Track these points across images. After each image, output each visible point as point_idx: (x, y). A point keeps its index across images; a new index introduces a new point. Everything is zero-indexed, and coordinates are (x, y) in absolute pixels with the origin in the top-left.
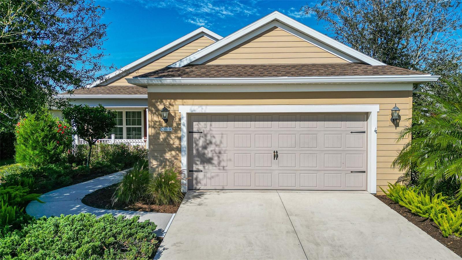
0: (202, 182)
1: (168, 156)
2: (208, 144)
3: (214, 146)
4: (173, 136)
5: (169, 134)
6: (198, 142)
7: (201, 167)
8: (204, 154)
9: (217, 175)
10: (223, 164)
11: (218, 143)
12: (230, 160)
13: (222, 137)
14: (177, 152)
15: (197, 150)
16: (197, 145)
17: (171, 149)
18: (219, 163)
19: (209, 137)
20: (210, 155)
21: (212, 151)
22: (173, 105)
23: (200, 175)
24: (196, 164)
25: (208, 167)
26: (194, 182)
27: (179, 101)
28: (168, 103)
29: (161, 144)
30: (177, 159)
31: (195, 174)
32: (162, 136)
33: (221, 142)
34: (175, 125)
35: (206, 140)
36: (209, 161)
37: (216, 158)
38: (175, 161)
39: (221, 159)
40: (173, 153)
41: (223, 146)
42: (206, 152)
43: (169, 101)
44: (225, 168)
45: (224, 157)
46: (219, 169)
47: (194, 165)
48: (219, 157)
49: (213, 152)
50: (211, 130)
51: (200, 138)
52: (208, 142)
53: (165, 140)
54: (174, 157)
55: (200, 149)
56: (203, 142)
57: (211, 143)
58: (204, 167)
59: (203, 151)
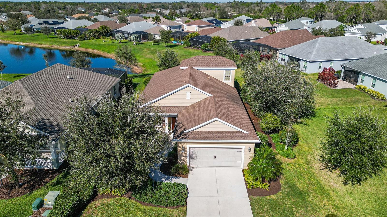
1: (182, 158)
4: (184, 153)
6: (191, 154)
11: (196, 154)
12: (200, 158)
17: (183, 156)
19: (193, 152)
20: (194, 157)
23: (192, 162)
24: (191, 160)
25: (193, 160)
27: (185, 144)
33: (197, 154)
34: (185, 150)
36: (194, 159)
38: (184, 160)
42: (193, 156)
43: (183, 144)
44: (198, 160)
45: (198, 157)
46: (196, 161)
48: (196, 158)
53: (181, 154)
54: (184, 158)
57: (194, 154)
59: (192, 156)
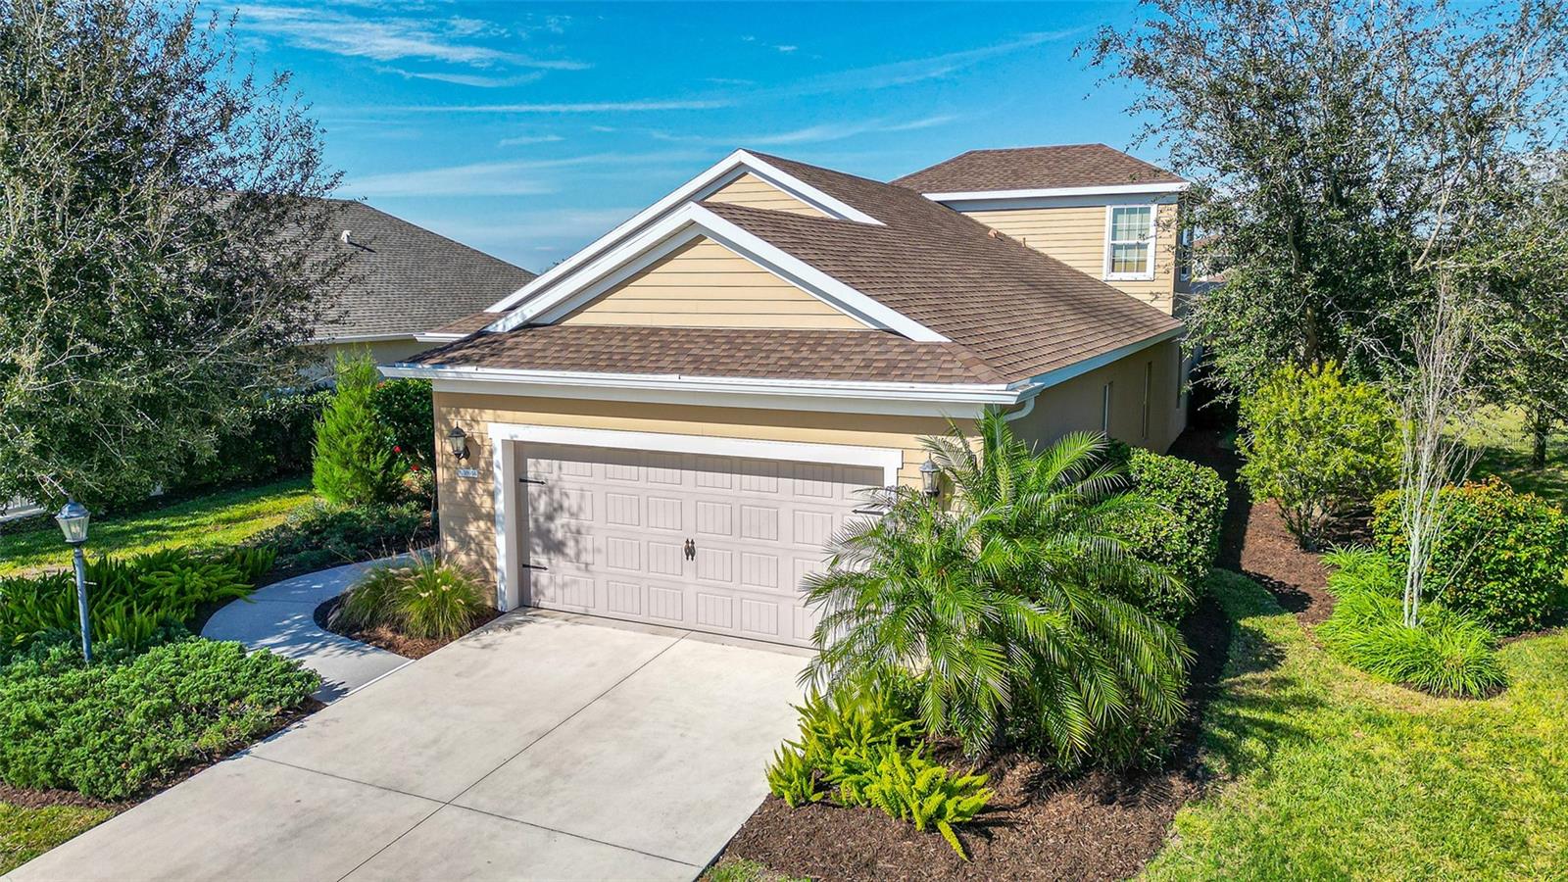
0: (546, 592)
1: (473, 529)
2: (555, 510)
3: (567, 515)
4: (480, 488)
5: (473, 482)
6: (536, 505)
7: (543, 560)
8: (549, 531)
9: (575, 582)
10: (586, 557)
11: (575, 509)
12: (599, 551)
13: (582, 497)
14: (489, 524)
15: (536, 521)
16: (534, 509)
17: (478, 517)
18: (578, 555)
19: (557, 495)
20: (559, 535)
21: (563, 526)
22: (477, 422)
23: (543, 578)
24: (535, 552)
25: (558, 561)
26: (533, 590)
27: (488, 414)
28: (468, 418)
29: (459, 505)
30: (488, 539)
31: (534, 573)
32: (461, 487)
33: (580, 508)
34: (482, 464)
35: (552, 499)
36: (559, 548)
37: (571, 543)
38: (486, 542)
39: (581, 546)
40: (482, 524)
41: (585, 519)
42: (552, 526)
43: (470, 410)
44: (590, 567)
45: (587, 541)
46: (578, 569)
47: (531, 554)
48: (577, 542)
49: (566, 529)
50: (560, 479)
51: (539, 496)
52: (555, 505)
53: (467, 494)
54: (483, 533)
55: (542, 519)
56: (546, 504)
57: (561, 507)
58: (550, 559)
59: (546, 525)
